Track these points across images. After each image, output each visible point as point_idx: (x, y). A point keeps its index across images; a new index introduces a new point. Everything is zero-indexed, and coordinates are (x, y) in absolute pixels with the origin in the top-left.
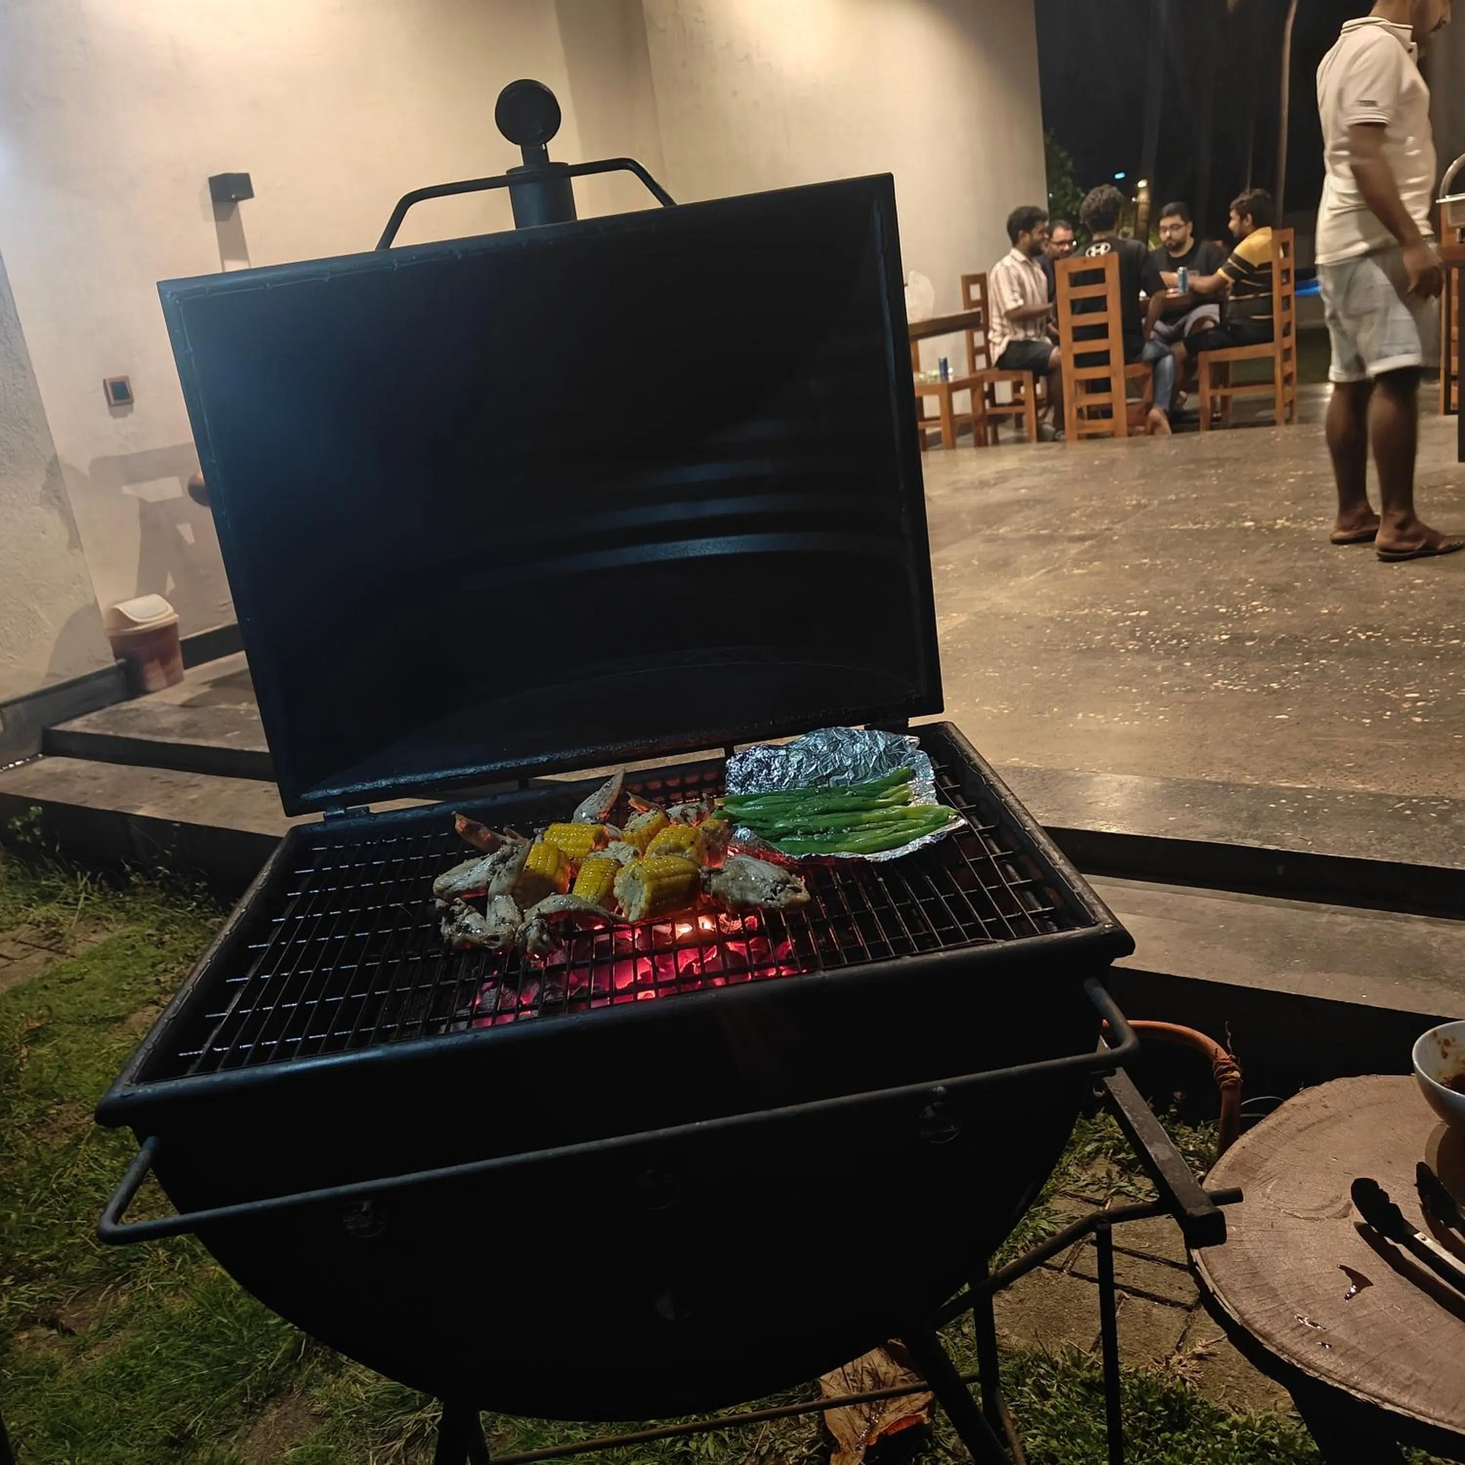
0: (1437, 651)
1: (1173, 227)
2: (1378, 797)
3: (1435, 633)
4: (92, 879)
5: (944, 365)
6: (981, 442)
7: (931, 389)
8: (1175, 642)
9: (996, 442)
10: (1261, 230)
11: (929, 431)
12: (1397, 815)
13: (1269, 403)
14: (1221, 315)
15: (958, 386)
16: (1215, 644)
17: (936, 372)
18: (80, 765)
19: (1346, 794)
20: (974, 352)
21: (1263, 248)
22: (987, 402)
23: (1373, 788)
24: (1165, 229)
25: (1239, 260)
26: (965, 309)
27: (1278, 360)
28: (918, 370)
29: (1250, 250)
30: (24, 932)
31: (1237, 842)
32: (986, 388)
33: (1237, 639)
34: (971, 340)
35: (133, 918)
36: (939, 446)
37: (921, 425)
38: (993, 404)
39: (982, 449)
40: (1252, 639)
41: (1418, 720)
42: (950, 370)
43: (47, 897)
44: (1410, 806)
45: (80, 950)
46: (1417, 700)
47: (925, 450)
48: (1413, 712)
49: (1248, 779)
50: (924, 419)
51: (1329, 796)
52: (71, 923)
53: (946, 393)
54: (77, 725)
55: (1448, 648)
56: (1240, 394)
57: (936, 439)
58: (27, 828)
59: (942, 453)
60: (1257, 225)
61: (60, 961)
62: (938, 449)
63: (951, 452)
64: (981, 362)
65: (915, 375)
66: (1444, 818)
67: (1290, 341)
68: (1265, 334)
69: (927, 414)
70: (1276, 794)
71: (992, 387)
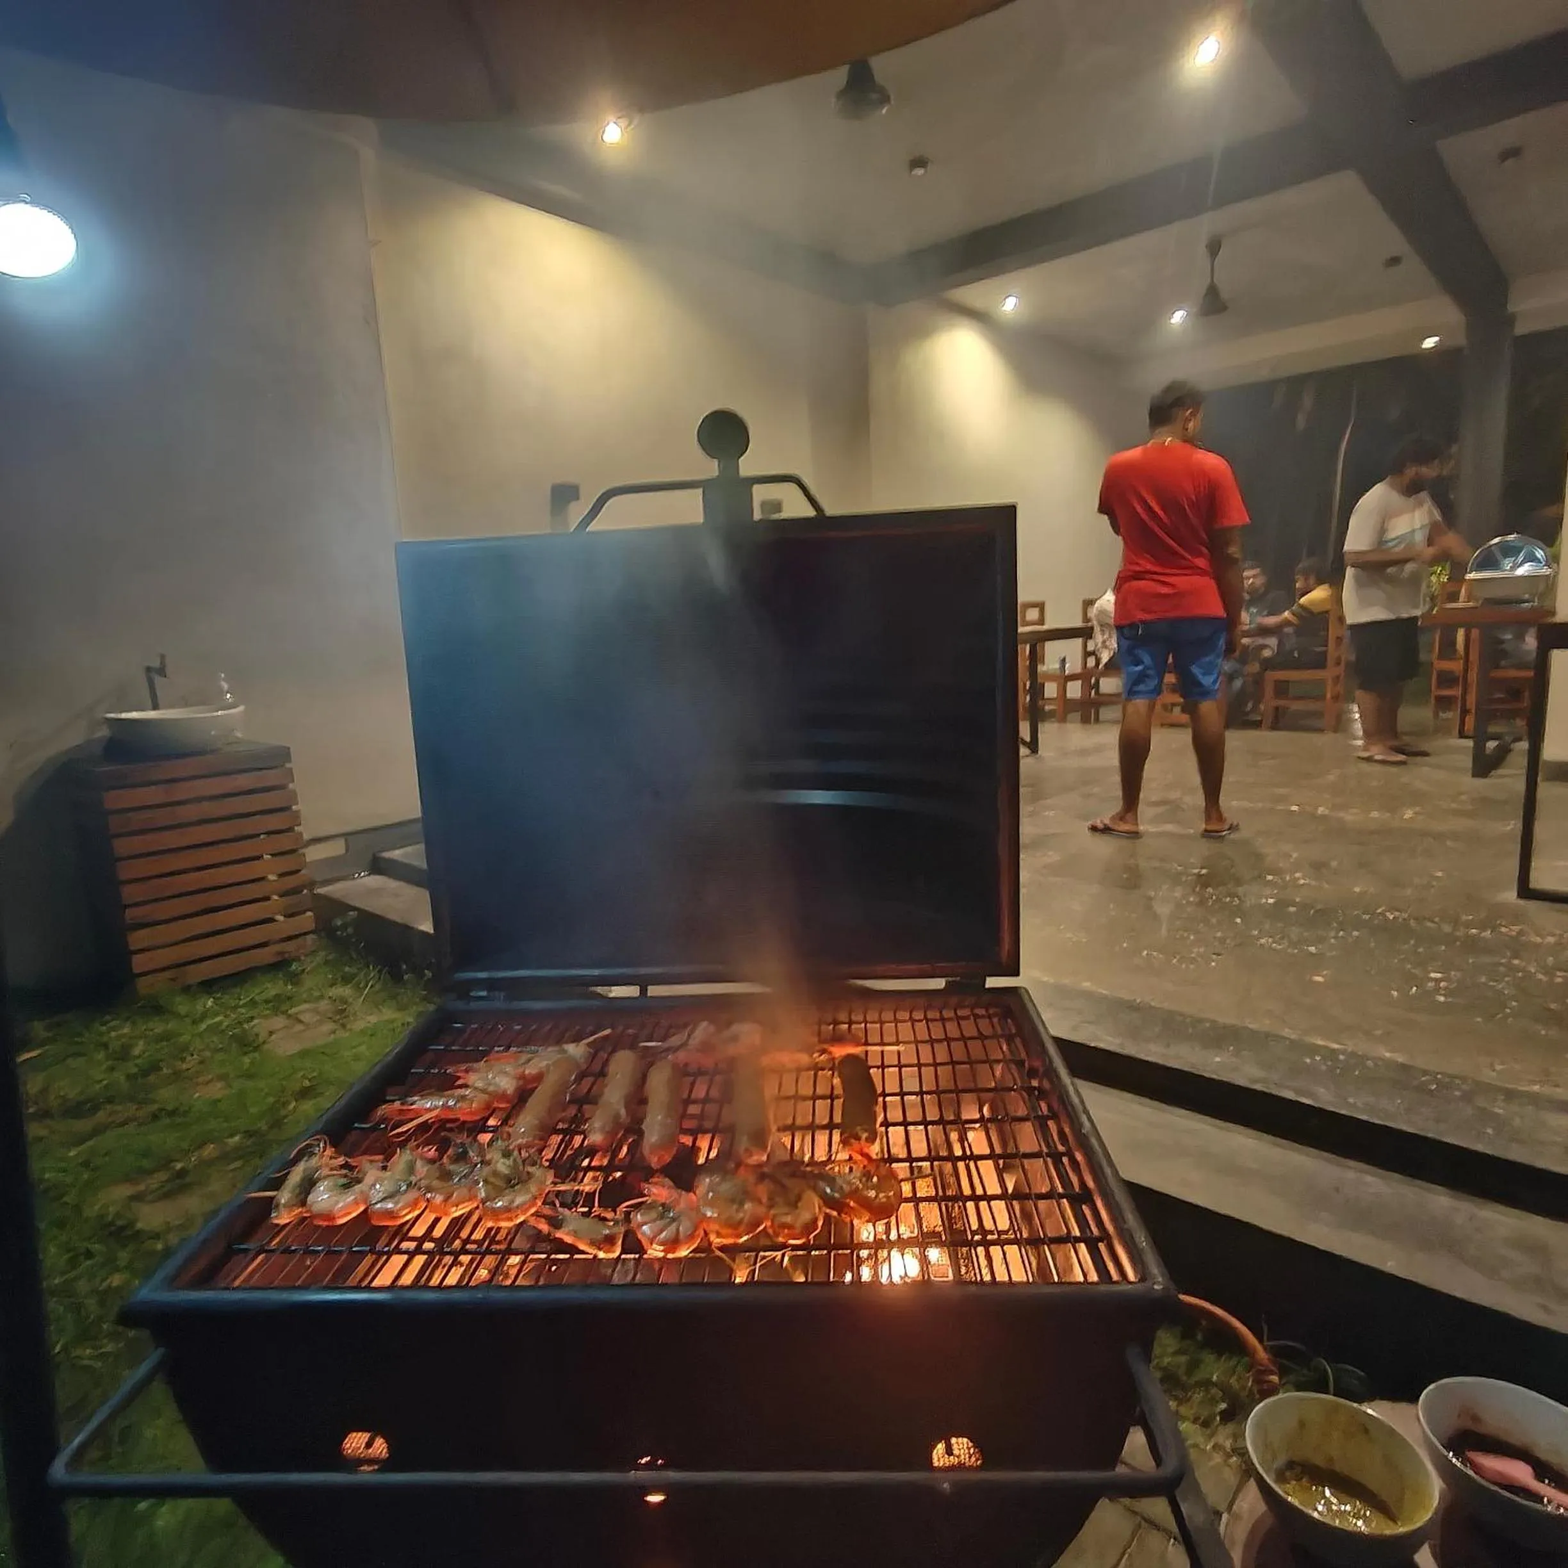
0: (1457, 939)
1: (1254, 576)
2: (1404, 1067)
3: (1456, 922)
4: (380, 972)
5: (1063, 661)
6: (1085, 720)
7: (1051, 677)
8: (1228, 899)
9: (1097, 720)
10: (1322, 587)
11: (1047, 708)
12: (1422, 1089)
13: (1318, 715)
14: (1279, 645)
15: (1073, 677)
16: (1261, 905)
17: (1057, 666)
18: (392, 884)
19: (1373, 1059)
20: (1087, 654)
21: (1323, 601)
22: (1093, 692)
23: (1400, 1059)
24: (1249, 578)
25: (1301, 606)
26: (1084, 622)
27: (1330, 682)
28: (1043, 663)
29: (1312, 602)
30: (324, 1005)
31: (1275, 1092)
32: (1093, 680)
33: (1281, 904)
34: (1085, 646)
35: (401, 1008)
36: (1053, 720)
37: (1040, 703)
38: (1097, 692)
39: (1088, 726)
40: (1294, 904)
41: (1442, 999)
42: (1067, 666)
43: (346, 980)
44: (1435, 1080)
45: (359, 1025)
46: (1441, 980)
47: (1043, 721)
48: (1437, 990)
49: (1286, 1032)
50: (1043, 698)
51: (1359, 1059)
52: (358, 1004)
53: (1063, 681)
54: (396, 854)
55: (1467, 936)
56: (1296, 706)
57: (1051, 715)
58: (344, 927)
59: (1056, 725)
60: (1320, 582)
61: (342, 1034)
62: (1053, 722)
63: (1063, 725)
64: (1091, 662)
65: (1039, 667)
66: (1468, 1097)
67: (1340, 670)
68: (1320, 663)
69: (1046, 695)
70: (1314, 1050)
71: (1097, 682)
